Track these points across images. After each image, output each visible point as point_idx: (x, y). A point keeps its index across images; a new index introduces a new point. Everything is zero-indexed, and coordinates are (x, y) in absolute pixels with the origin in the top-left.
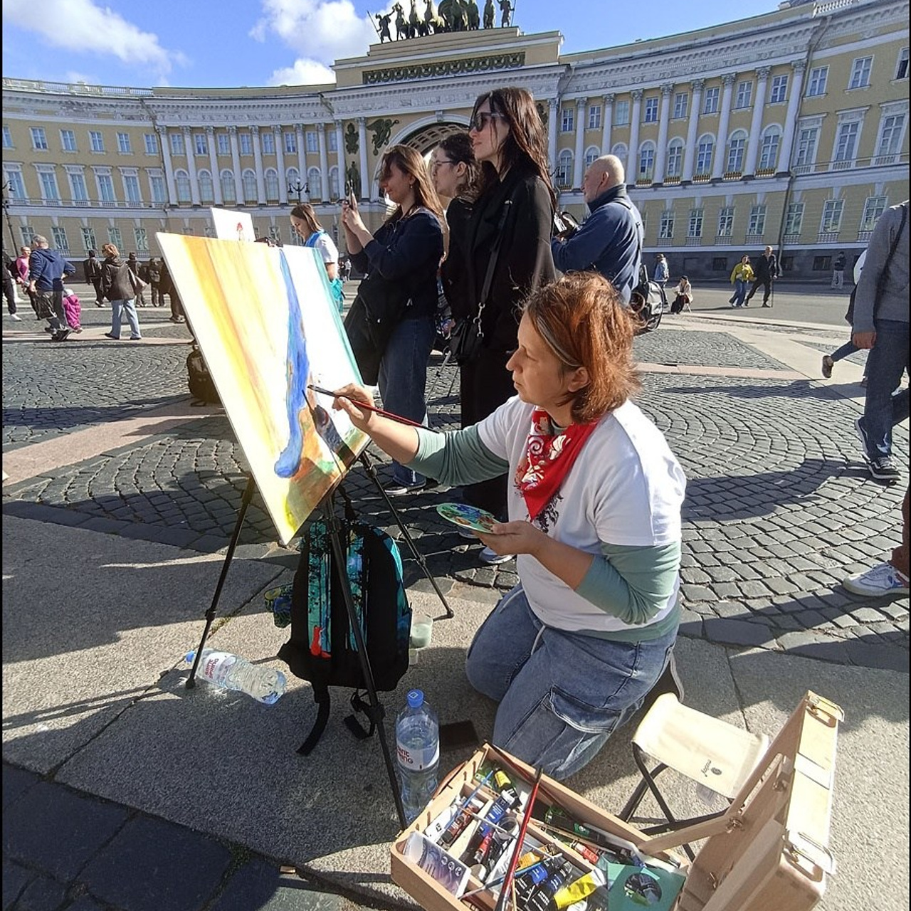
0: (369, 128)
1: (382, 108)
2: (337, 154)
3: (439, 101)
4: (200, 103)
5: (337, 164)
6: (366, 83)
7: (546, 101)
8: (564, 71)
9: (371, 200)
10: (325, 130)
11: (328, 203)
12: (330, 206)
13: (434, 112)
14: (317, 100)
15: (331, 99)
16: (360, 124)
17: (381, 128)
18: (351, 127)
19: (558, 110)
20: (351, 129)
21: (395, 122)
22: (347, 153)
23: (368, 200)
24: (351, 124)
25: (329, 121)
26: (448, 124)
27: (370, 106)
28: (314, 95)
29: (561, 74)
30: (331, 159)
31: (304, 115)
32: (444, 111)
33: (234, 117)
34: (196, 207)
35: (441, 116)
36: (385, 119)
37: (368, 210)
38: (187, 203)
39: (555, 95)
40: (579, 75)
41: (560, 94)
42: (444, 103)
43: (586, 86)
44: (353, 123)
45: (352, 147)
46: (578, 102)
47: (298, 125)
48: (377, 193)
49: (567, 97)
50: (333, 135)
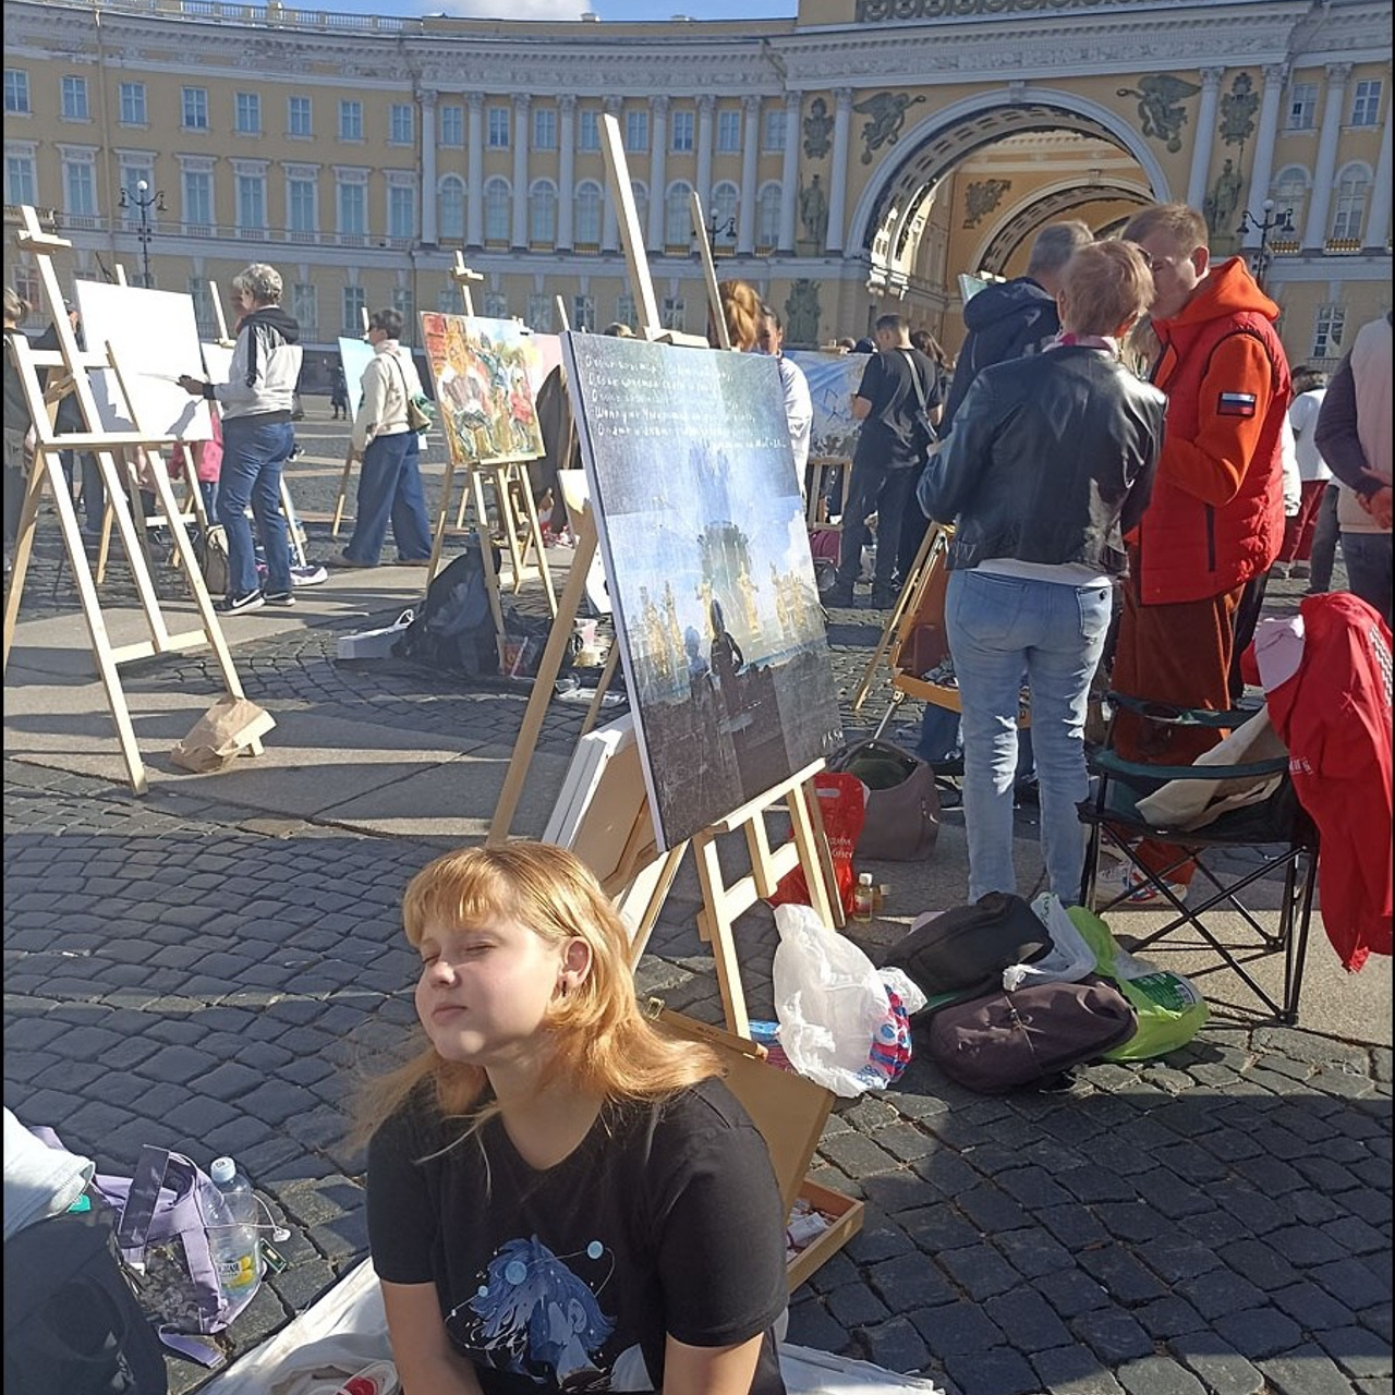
0: (857, 109)
1: (893, 70)
2: (782, 157)
3: (1019, 61)
4: (512, 50)
5: (781, 178)
6: (860, 20)
7: (1260, 67)
8: (1306, 11)
9: (846, 255)
10: (761, 109)
11: (749, 255)
12: (753, 262)
13: (1007, 82)
14: (756, 49)
15: (786, 49)
16: (840, 99)
17: (884, 111)
18: (820, 103)
19: (1284, 86)
20: (818, 109)
21: (917, 100)
22: (805, 157)
23: (839, 253)
24: (820, 100)
25: (771, 90)
26: (1028, 107)
27: (866, 65)
28: (750, 40)
29: (1298, 15)
30: (768, 166)
31: (720, 78)
32: (1027, 82)
33: (575, 78)
34: (518, 251)
35: (1020, 91)
36: (895, 93)
37: (838, 275)
38: (499, 242)
39: (1280, 57)
40: (1337, 18)
41: (1292, 56)
42: (1030, 66)
43: (1352, 40)
44: (826, 98)
45: (816, 143)
46: (1332, 73)
47: (706, 96)
48: (861, 241)
49: (1305, 61)
50: (775, 120)
